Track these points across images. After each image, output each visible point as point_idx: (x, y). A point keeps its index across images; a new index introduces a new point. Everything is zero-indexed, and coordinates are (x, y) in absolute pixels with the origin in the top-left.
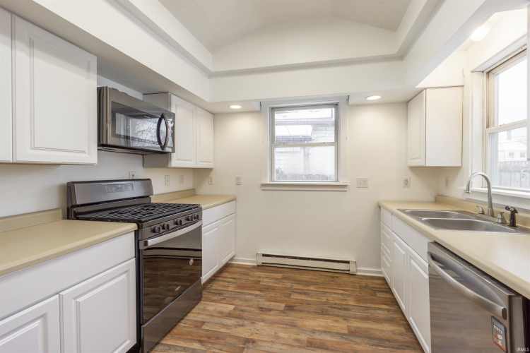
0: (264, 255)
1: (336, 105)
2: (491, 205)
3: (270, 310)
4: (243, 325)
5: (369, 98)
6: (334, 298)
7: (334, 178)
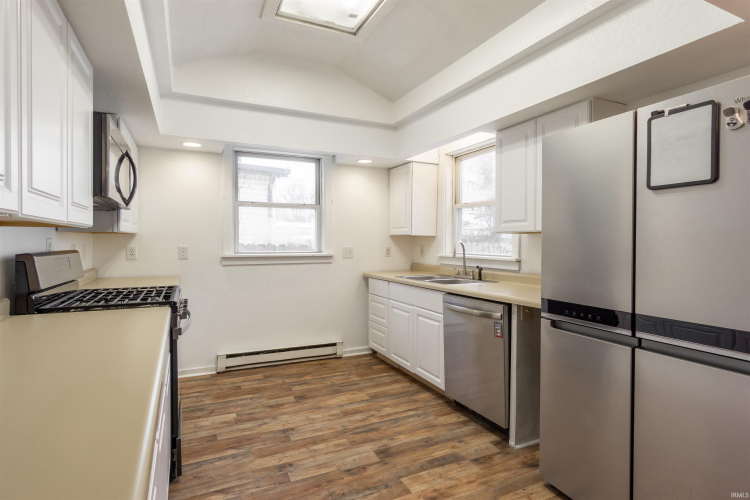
0: (229, 356)
1: (318, 160)
2: (465, 267)
3: (282, 405)
4: (266, 423)
5: (360, 161)
6: (337, 379)
7: (314, 247)
